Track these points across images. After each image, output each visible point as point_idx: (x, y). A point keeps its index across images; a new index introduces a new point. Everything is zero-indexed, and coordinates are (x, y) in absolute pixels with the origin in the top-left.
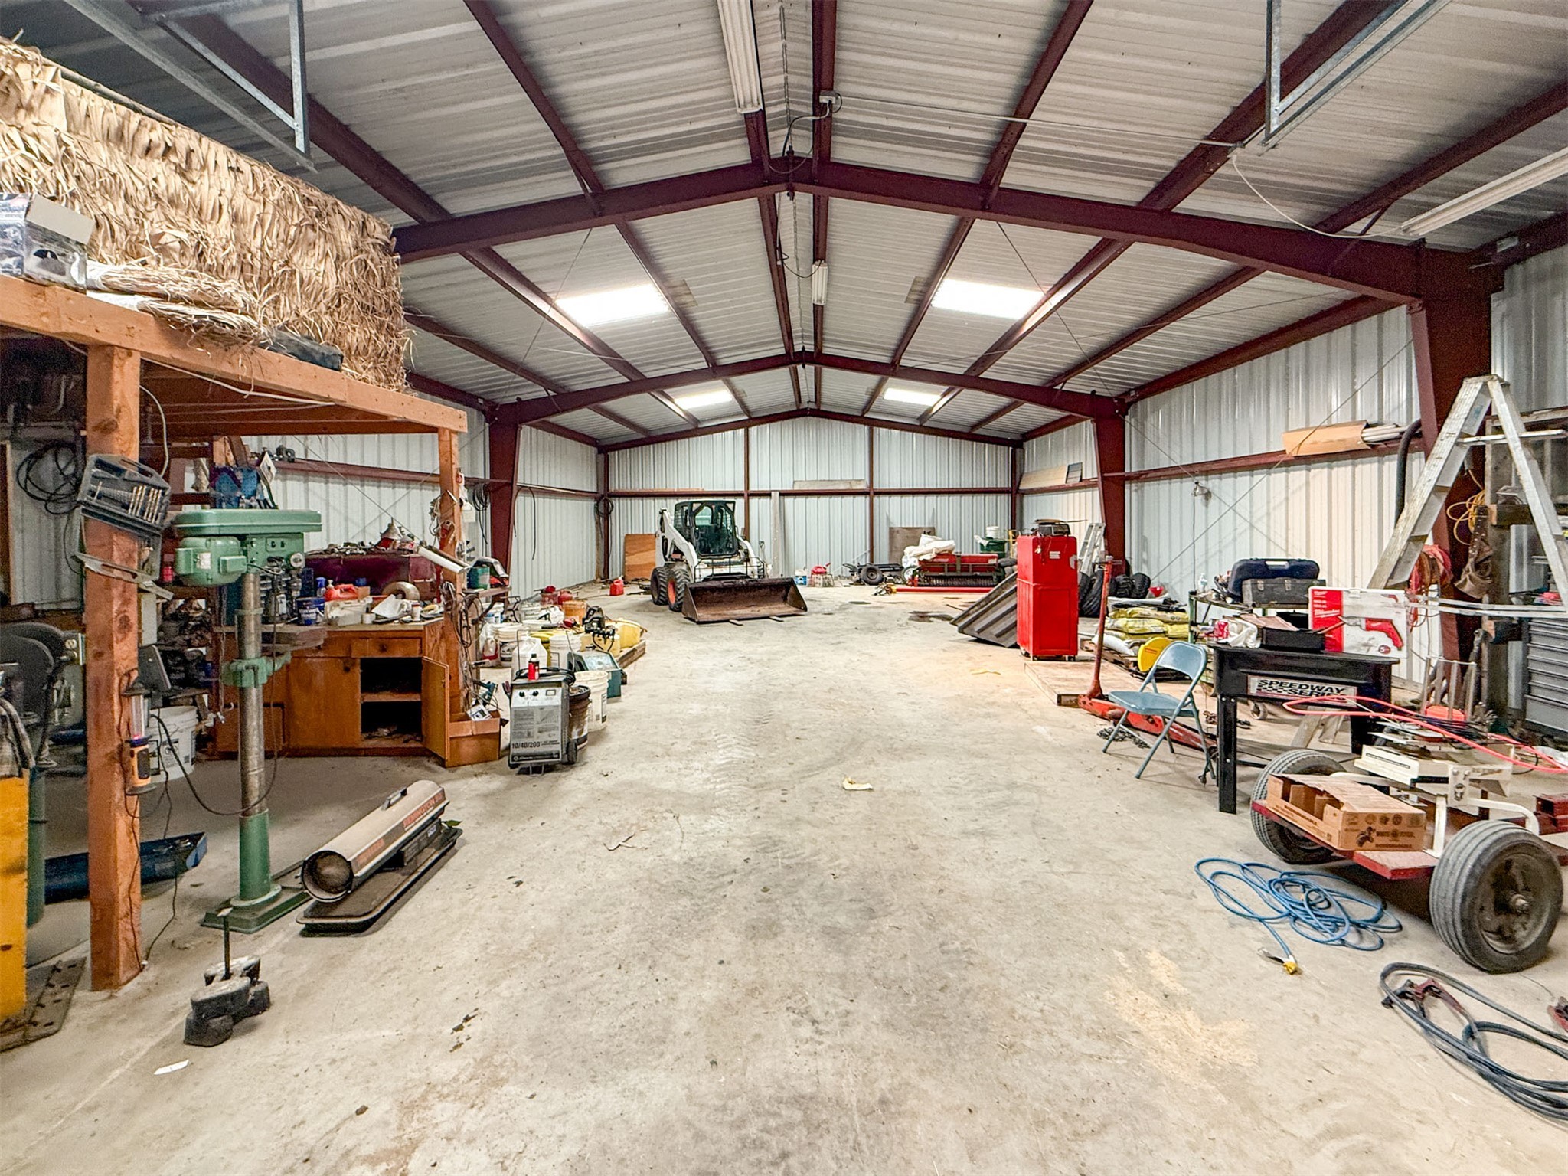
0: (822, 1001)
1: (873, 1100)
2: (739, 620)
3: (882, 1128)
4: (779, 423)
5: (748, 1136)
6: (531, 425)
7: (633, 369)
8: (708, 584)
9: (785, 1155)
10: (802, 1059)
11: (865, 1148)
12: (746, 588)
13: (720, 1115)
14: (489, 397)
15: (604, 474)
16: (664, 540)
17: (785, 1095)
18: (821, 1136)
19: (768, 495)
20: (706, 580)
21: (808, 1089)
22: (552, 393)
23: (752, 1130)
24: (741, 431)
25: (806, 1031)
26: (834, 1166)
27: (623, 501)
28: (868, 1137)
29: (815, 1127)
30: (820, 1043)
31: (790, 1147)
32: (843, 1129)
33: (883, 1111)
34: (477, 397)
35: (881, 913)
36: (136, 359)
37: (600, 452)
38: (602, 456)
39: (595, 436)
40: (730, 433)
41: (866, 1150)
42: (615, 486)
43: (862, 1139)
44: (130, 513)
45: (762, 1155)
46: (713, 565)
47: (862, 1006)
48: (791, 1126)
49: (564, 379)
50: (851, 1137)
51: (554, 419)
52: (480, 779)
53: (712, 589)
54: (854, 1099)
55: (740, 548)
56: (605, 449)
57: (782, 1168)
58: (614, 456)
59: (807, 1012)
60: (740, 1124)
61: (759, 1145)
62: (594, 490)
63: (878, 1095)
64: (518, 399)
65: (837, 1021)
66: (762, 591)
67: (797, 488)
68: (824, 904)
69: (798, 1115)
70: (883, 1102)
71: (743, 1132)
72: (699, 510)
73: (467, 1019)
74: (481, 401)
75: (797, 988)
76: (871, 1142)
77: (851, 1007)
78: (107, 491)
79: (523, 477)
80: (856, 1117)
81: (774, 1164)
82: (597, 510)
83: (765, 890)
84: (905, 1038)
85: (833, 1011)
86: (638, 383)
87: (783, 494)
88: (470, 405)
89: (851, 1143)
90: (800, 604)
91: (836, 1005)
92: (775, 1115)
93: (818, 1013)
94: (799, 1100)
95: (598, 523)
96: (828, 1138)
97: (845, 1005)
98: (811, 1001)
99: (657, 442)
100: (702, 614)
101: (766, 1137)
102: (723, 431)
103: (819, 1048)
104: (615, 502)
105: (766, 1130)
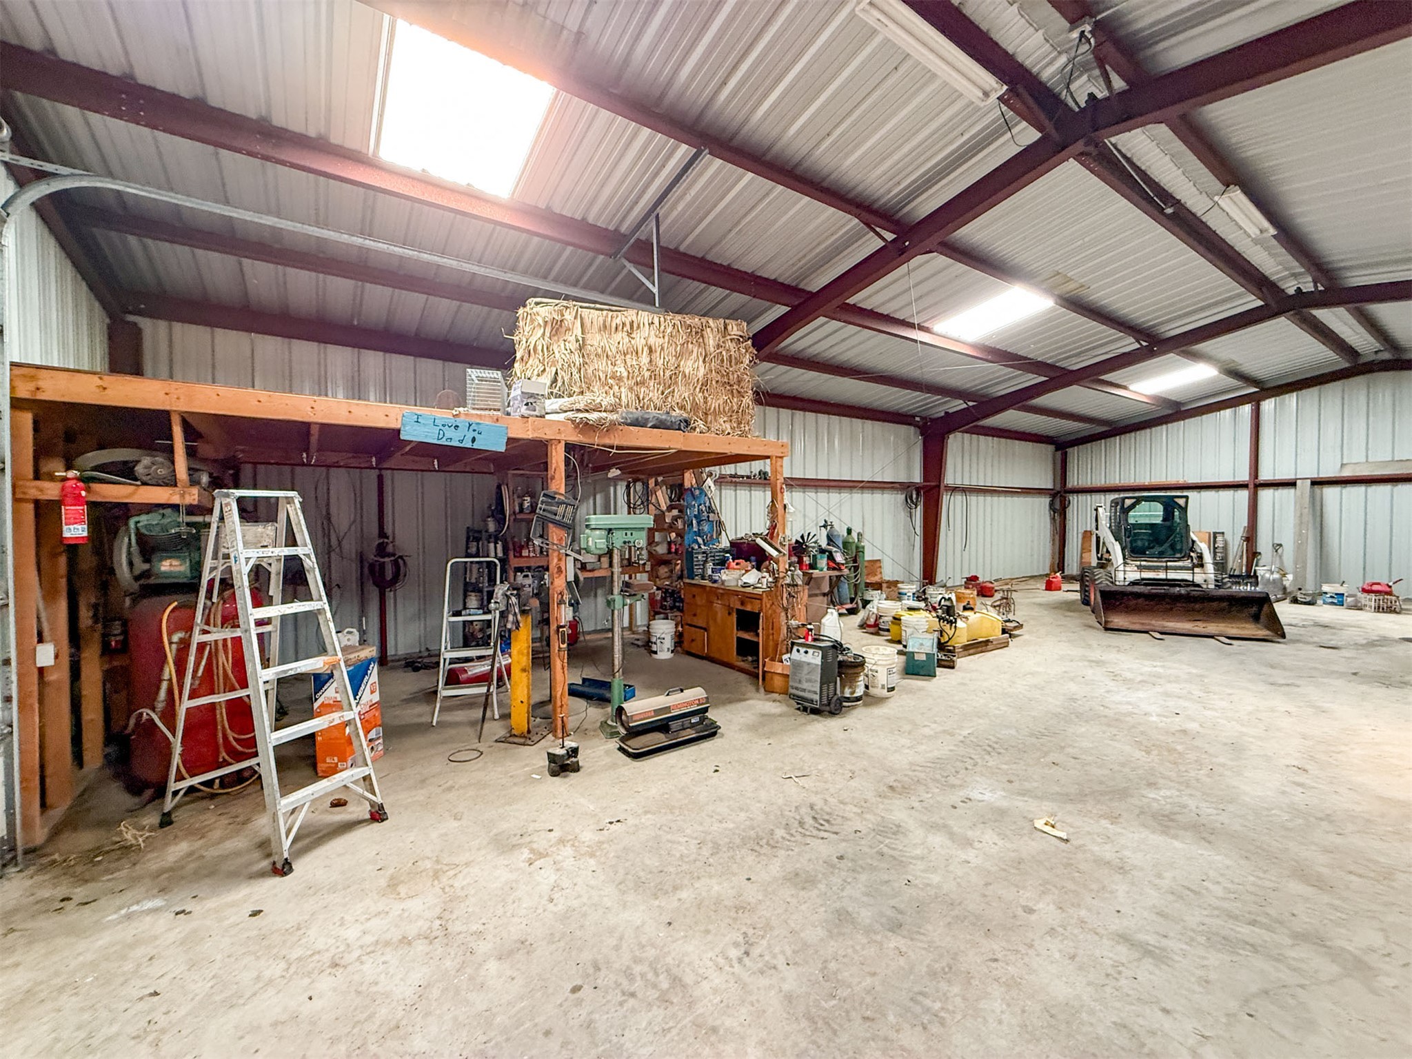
0: (769, 946)
1: (710, 1022)
2: (1162, 633)
3: (691, 1040)
4: (1318, 387)
5: (632, 969)
6: (963, 432)
7: (1052, 367)
8: (1136, 589)
9: (633, 995)
10: (710, 964)
11: (669, 1036)
12: (1188, 598)
13: (636, 948)
14: (924, 414)
15: (1062, 470)
16: (1098, 538)
17: (675, 971)
18: (659, 1007)
19: (1291, 484)
20: (1133, 583)
21: (689, 979)
22: (971, 404)
23: (638, 969)
24: (1247, 409)
25: (734, 953)
26: (644, 1025)
27: (1082, 497)
28: (679, 1034)
29: (664, 1000)
30: (732, 966)
31: (640, 995)
32: (674, 1016)
33: (706, 1033)
34: (913, 416)
35: (905, 933)
36: (563, 443)
37: (1057, 450)
38: (1059, 453)
39: (1051, 434)
40: (1227, 413)
41: (667, 1038)
42: (1073, 481)
43: (674, 1032)
44: (557, 518)
45: (625, 983)
46: (1140, 568)
47: (790, 974)
48: (655, 986)
49: (982, 389)
50: (671, 1024)
51: (982, 423)
52: (774, 704)
53: (1138, 595)
54: (701, 1011)
55: (1192, 550)
56: (1062, 446)
57: (623, 998)
58: (1073, 452)
59: (752, 945)
60: (637, 961)
61: (631, 978)
62: (1050, 486)
63: (718, 1023)
64: (946, 413)
65: (760, 965)
66: (1215, 604)
67: (1347, 473)
68: (867, 895)
69: (665, 985)
70: (714, 1030)
71: (633, 966)
72: (1133, 506)
73: (618, 821)
74: (918, 419)
75: (768, 927)
76: (676, 1038)
77: (782, 966)
78: (547, 507)
79: (950, 478)
80: (688, 1019)
81: (623, 994)
82: (1052, 505)
83: (841, 858)
84: (785, 1015)
85: (767, 958)
86: (1059, 377)
87: (1316, 483)
88: (910, 424)
89: (666, 1027)
90: (1276, 630)
91: (774, 956)
92: (657, 974)
93: (755, 952)
94: (676, 981)
95: (1053, 519)
96: (661, 1011)
97: (780, 962)
98: (764, 942)
99: (1125, 433)
100: (1118, 620)
101: (639, 978)
102: (1219, 410)
103: (727, 968)
104: (1074, 499)
105: (643, 975)
